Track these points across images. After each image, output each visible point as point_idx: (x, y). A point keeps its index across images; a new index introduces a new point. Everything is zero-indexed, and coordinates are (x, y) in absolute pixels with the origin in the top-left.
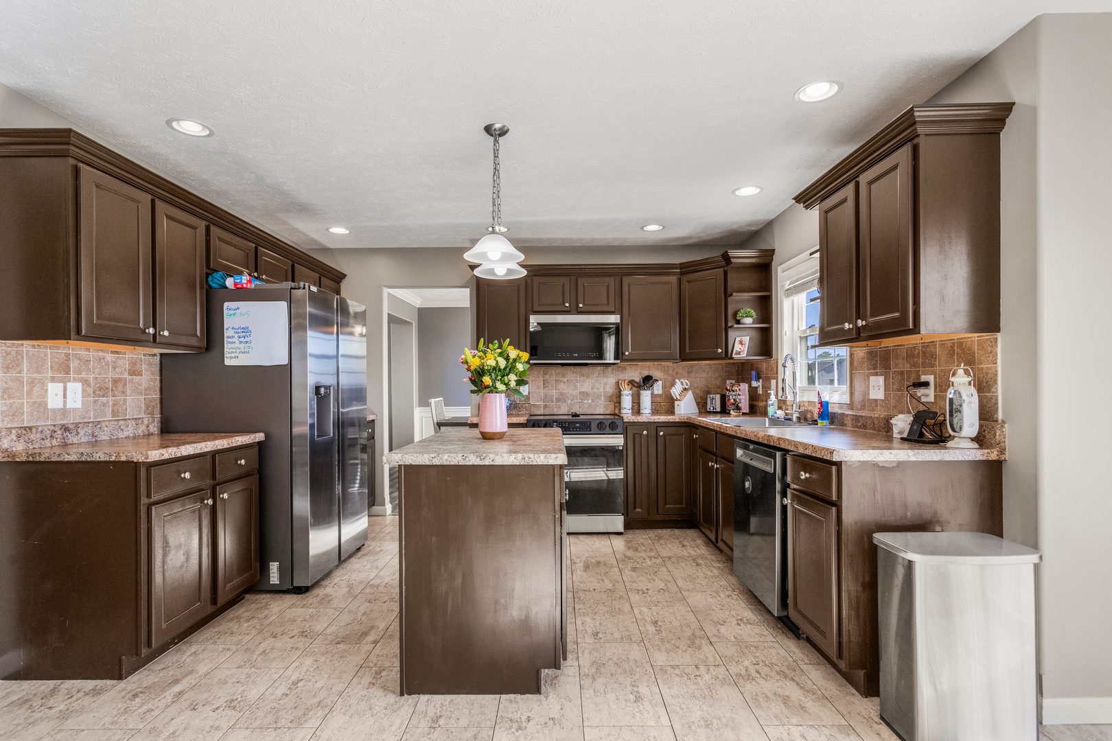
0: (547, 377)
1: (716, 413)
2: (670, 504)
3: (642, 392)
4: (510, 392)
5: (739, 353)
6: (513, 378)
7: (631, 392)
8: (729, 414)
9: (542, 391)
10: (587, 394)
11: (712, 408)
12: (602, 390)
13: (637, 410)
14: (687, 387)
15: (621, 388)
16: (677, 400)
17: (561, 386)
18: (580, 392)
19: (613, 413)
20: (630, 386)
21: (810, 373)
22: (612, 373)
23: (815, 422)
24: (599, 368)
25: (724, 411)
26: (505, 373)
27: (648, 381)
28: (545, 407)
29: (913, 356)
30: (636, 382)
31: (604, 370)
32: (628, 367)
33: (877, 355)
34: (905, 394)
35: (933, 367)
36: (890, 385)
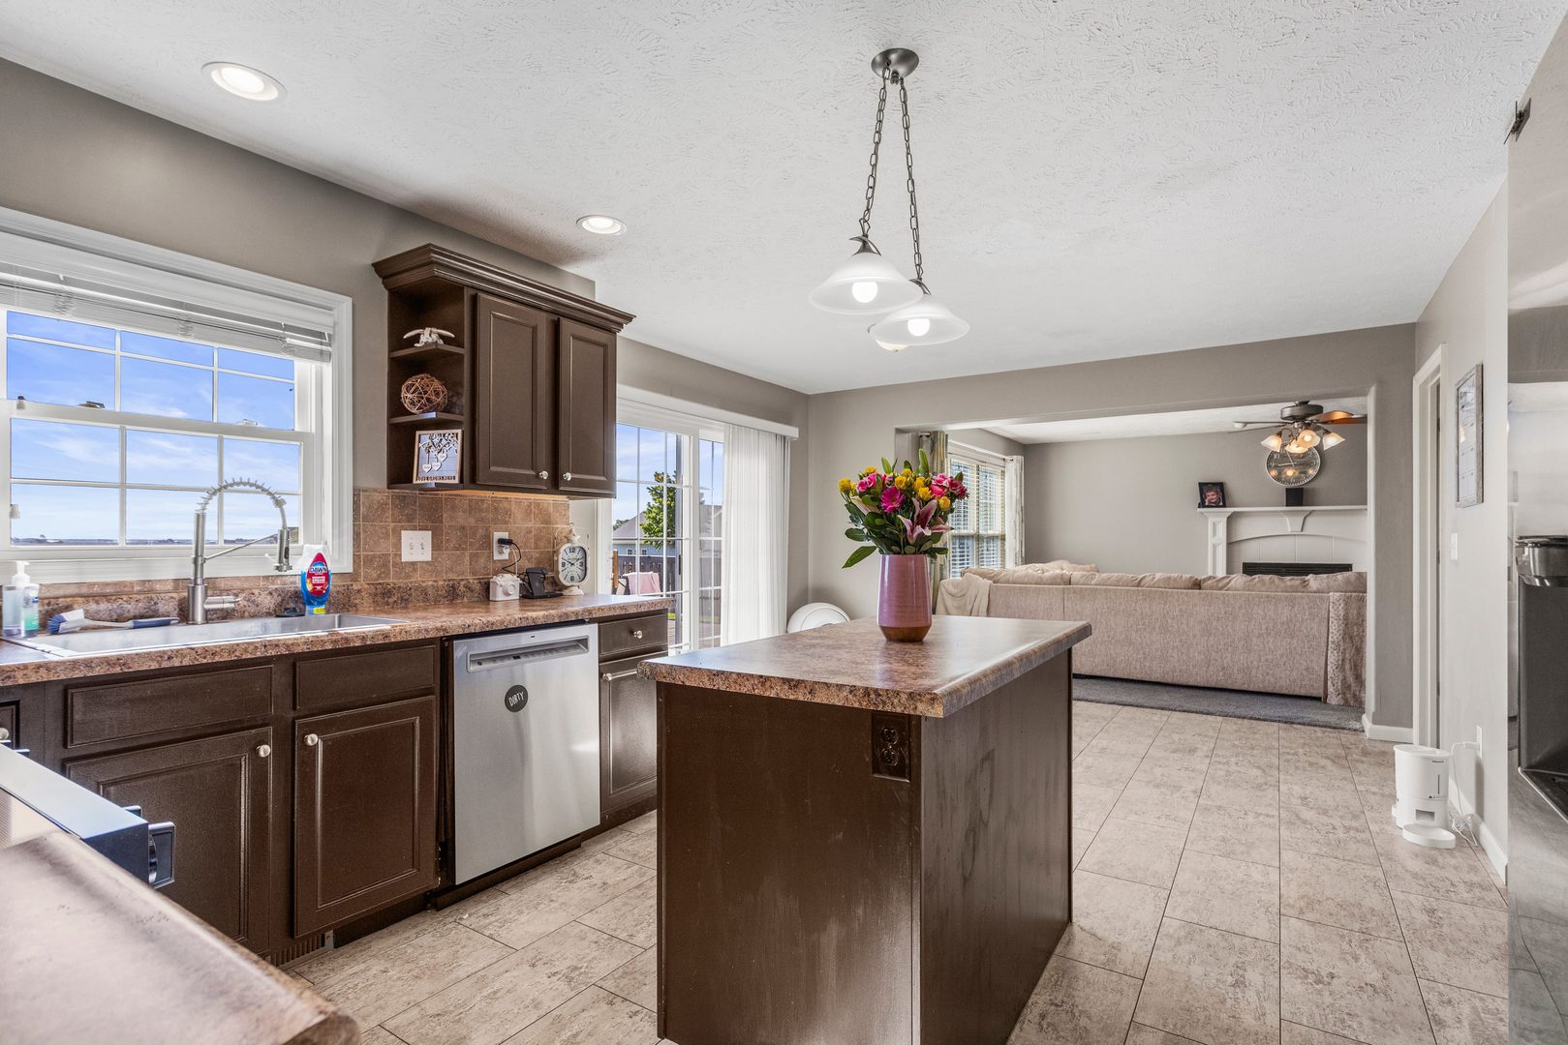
29: (481, 510)
33: (415, 502)
34: (467, 554)
35: (506, 523)
36: (442, 542)
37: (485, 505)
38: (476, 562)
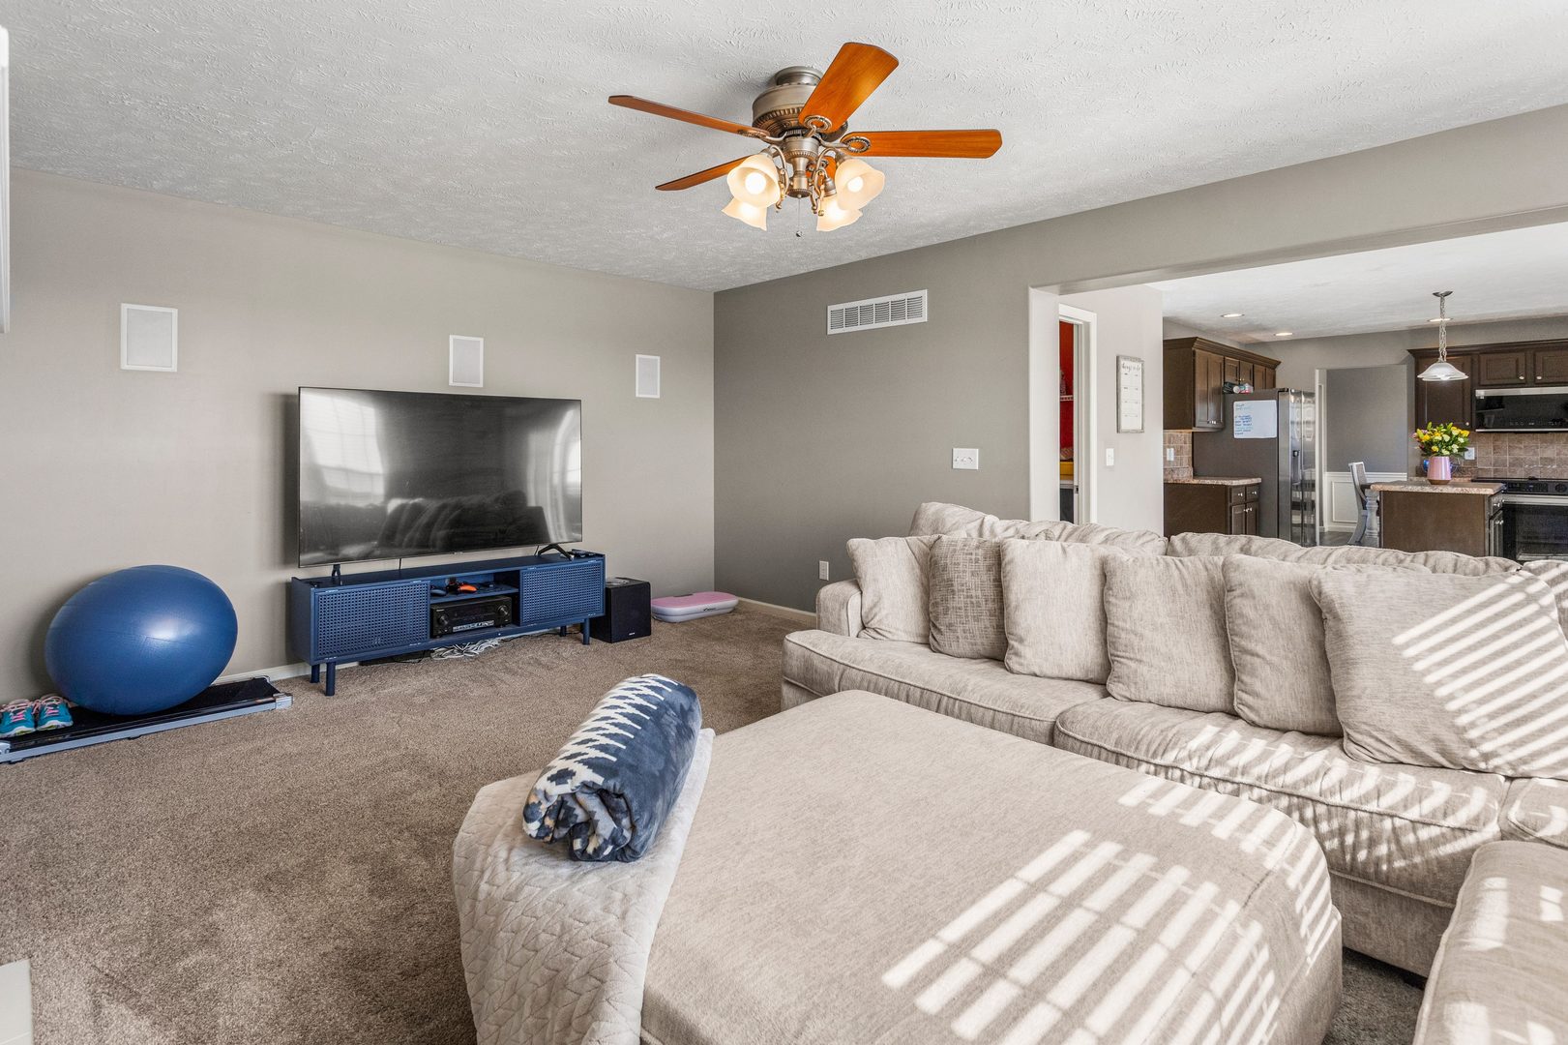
0: (1498, 443)
4: (1452, 456)
6: (1455, 448)
9: (1492, 456)
10: (1551, 459)
17: (1517, 451)
18: (1540, 457)
26: (1448, 444)
28: (1496, 471)
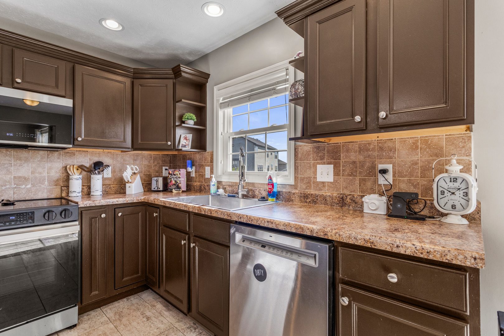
1: (160, 191)
2: (126, 276)
3: (92, 176)
5: (185, 146)
7: (81, 176)
8: (172, 192)
10: (25, 178)
11: (156, 188)
12: (45, 174)
13: (87, 192)
14: (136, 172)
15: (70, 172)
16: (128, 182)
18: (14, 177)
19: (58, 196)
20: (80, 170)
21: (234, 163)
22: (59, 158)
23: (263, 199)
24: (41, 153)
25: (166, 189)
27: (98, 166)
29: (368, 150)
30: (85, 167)
31: (48, 155)
32: (77, 153)
33: (325, 149)
34: (358, 178)
35: (391, 158)
36: (340, 171)
37: (372, 146)
38: (364, 184)
